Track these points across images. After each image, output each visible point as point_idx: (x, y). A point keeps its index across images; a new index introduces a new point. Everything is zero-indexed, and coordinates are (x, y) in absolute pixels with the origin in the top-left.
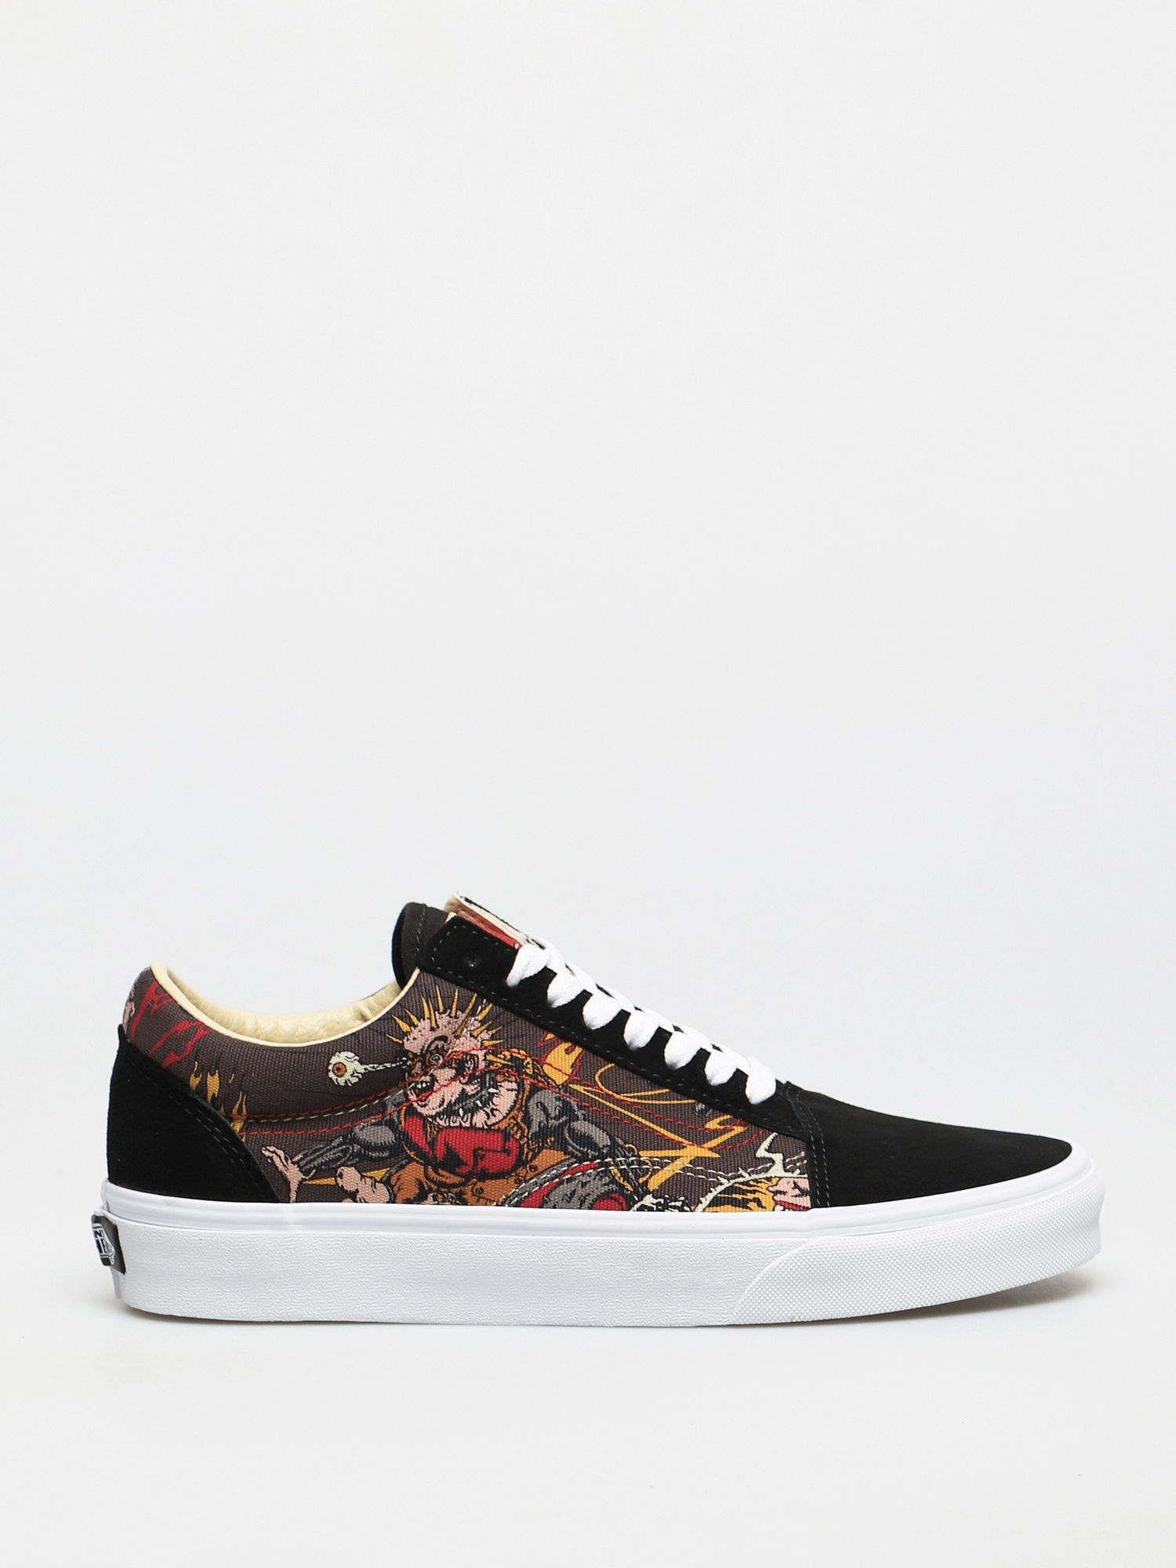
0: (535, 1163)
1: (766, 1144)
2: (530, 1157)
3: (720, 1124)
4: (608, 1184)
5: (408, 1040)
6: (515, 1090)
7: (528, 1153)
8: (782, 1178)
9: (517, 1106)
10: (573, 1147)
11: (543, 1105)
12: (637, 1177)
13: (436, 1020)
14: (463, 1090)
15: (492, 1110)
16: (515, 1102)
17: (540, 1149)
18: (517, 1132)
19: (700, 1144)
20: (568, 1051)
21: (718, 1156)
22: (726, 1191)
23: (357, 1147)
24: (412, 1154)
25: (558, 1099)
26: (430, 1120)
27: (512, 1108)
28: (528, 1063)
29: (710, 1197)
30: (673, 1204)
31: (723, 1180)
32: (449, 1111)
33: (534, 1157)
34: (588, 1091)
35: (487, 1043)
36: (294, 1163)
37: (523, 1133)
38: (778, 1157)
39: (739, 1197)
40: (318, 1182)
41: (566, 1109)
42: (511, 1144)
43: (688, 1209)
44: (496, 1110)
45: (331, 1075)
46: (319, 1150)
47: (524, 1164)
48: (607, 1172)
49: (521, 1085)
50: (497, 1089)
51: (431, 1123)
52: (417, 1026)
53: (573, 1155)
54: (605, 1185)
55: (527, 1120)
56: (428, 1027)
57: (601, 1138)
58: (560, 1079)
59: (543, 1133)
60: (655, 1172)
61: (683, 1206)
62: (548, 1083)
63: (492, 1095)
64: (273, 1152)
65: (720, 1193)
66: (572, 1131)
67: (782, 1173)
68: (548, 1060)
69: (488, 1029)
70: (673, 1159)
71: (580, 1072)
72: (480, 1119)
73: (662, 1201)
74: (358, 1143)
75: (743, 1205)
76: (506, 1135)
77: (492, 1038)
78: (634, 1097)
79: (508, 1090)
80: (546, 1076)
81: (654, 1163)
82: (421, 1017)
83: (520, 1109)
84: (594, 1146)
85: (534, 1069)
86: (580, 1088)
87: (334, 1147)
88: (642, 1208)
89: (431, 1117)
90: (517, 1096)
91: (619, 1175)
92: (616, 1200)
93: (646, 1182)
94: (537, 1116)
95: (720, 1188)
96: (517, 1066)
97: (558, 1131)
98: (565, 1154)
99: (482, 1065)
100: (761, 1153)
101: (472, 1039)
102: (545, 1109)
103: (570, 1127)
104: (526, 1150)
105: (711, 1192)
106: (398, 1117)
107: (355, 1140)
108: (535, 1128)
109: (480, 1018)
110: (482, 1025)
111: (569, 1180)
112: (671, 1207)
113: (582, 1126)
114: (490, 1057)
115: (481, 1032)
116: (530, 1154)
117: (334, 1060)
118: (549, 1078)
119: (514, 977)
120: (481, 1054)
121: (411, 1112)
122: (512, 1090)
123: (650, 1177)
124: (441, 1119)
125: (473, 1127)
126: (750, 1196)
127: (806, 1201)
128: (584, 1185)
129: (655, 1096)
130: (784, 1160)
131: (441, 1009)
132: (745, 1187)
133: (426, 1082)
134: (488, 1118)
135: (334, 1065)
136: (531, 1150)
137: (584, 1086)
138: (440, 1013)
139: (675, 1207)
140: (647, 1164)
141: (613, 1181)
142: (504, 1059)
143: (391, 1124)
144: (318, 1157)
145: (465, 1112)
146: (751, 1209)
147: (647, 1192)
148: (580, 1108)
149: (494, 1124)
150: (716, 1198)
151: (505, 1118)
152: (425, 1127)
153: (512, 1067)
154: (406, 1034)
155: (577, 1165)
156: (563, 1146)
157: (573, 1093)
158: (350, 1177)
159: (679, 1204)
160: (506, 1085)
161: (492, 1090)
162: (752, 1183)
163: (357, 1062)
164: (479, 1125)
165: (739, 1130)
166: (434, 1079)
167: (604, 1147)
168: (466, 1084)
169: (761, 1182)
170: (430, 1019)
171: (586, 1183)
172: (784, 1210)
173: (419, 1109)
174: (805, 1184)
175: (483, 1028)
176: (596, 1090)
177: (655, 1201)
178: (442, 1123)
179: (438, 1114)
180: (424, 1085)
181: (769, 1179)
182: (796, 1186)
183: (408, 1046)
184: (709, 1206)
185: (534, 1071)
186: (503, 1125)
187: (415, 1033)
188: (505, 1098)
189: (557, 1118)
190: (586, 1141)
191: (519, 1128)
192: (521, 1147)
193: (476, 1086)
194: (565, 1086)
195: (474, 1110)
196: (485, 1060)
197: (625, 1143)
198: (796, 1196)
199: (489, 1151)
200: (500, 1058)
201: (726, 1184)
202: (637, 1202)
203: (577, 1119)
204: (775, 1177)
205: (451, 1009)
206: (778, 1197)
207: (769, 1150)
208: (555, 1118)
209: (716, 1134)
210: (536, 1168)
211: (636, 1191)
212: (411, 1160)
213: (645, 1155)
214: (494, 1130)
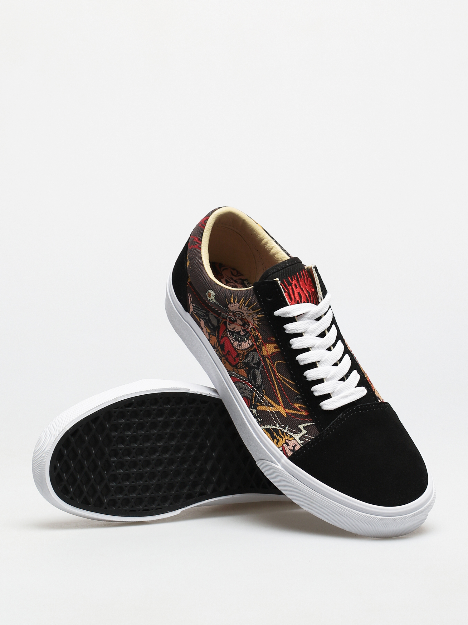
0: (239, 370)
1: (306, 425)
2: (239, 367)
3: (299, 407)
4: (250, 396)
5: (230, 305)
6: (250, 345)
7: (239, 366)
8: (295, 440)
9: (247, 350)
10: (250, 376)
11: (254, 357)
12: (257, 402)
13: (242, 307)
14: (240, 331)
15: (240, 344)
16: (247, 349)
17: (243, 368)
18: (241, 357)
19: (285, 408)
20: (275, 348)
21: (286, 416)
22: (275, 430)
23: (207, 318)
24: (217, 335)
25: (259, 359)
26: (227, 330)
27: (245, 350)
28: (260, 341)
29: (269, 427)
30: (258, 419)
31: (278, 425)
32: (232, 333)
33: (240, 368)
34: (270, 364)
35: (255, 325)
36: (193, 305)
37: (242, 359)
38: (304, 432)
39: (275, 434)
40: (195, 315)
41: (258, 364)
42: (237, 359)
43: (260, 424)
44: (241, 346)
45: (207, 294)
46: (199, 309)
47: (237, 368)
48: (252, 392)
49: (253, 345)
50: (247, 340)
51: (227, 331)
52: (235, 304)
53: (248, 378)
54: (249, 395)
55: (246, 357)
56: (238, 307)
57: (259, 381)
58: (265, 354)
59: (247, 364)
60: (263, 405)
61: (260, 422)
62: (260, 352)
63: (244, 340)
64: (190, 297)
65: (272, 428)
66: (254, 371)
67: (297, 438)
68: (267, 346)
69: (258, 321)
70: (272, 406)
71: (273, 357)
72: (236, 344)
73: (257, 415)
74: (208, 317)
75: (273, 438)
76: (238, 355)
77: (258, 325)
78: (281, 377)
79: (249, 343)
80: (261, 350)
81: (265, 402)
82: (238, 302)
83: (247, 352)
84: (255, 382)
85: (260, 344)
86: (268, 361)
87: (202, 312)
88: (251, 411)
89: (228, 330)
90: (249, 347)
91: (254, 396)
92: (248, 401)
93: (258, 406)
94: (249, 359)
95: (274, 427)
96: (256, 339)
97: (251, 368)
98: (247, 376)
99: (249, 329)
100: (301, 427)
101: (252, 320)
102: (253, 358)
103: (255, 370)
104: (239, 365)
105: (270, 426)
106: (222, 321)
107: (208, 315)
108: (246, 361)
109: (259, 316)
110: (257, 319)
111: (243, 384)
112: (257, 419)
113: (258, 373)
114: (252, 329)
115: (256, 320)
116: (240, 367)
117: (210, 291)
118: (262, 350)
119: (277, 313)
120: (251, 326)
121: (225, 323)
122: (249, 344)
123: (260, 405)
124: (229, 333)
125: (232, 344)
126: (278, 437)
127: (290, 453)
128: (245, 389)
129: (288, 382)
130: (305, 434)
131: (246, 305)
132: (280, 433)
133: (234, 319)
134: (237, 346)
135: (209, 292)
136: (240, 366)
137: (270, 362)
138: (244, 305)
139: (258, 420)
140: (263, 401)
141: (252, 396)
142: (255, 334)
143: (218, 321)
144: (198, 310)
145: (235, 338)
146: (274, 441)
147: (256, 408)
148: (263, 367)
149: (238, 349)
150: (269, 428)
151: (241, 350)
152: (224, 331)
153: (255, 338)
154: (230, 303)
155: (248, 382)
156: (248, 373)
157: (265, 361)
158: (202, 323)
159: (259, 420)
160: (250, 341)
161: (245, 339)
162: (284, 434)
163: (214, 298)
164: (234, 345)
165: (304, 413)
166: (236, 320)
167: (258, 384)
168: (242, 330)
169: (287, 436)
170: (240, 305)
171: (246, 389)
172: (281, 451)
173: (227, 324)
174: (298, 448)
175: (257, 320)
176: (273, 366)
177: (255, 413)
178: (229, 334)
179: (230, 331)
180: (233, 319)
181: (291, 437)
182: (294, 447)
183: (229, 306)
184: (265, 429)
185: (259, 345)
186: (239, 352)
187: (233, 305)
188: (246, 345)
189: (254, 364)
190: (255, 378)
191: (243, 357)
192: (239, 362)
193: (244, 333)
194: (264, 357)
195: (237, 340)
196: (251, 329)
197: (264, 389)
198: (290, 449)
199: (231, 355)
200: (254, 332)
201: (277, 427)
202: (252, 408)
203: (258, 370)
204: (294, 438)
205: (249, 307)
206: (285, 446)
207: (304, 427)
208: (253, 363)
209: (295, 409)
210: (238, 372)
211: (254, 405)
212: (215, 336)
213: (265, 398)
214: (236, 351)
